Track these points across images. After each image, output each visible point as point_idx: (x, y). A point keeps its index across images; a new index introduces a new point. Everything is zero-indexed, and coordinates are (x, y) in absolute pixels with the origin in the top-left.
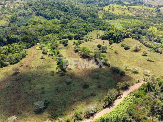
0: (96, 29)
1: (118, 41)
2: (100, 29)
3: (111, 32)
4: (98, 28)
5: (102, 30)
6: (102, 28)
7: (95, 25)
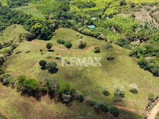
0: (9, 24)
1: (50, 36)
2: (15, 23)
3: (36, 27)
4: (12, 22)
5: (19, 24)
6: (18, 22)
7: (4, 18)
